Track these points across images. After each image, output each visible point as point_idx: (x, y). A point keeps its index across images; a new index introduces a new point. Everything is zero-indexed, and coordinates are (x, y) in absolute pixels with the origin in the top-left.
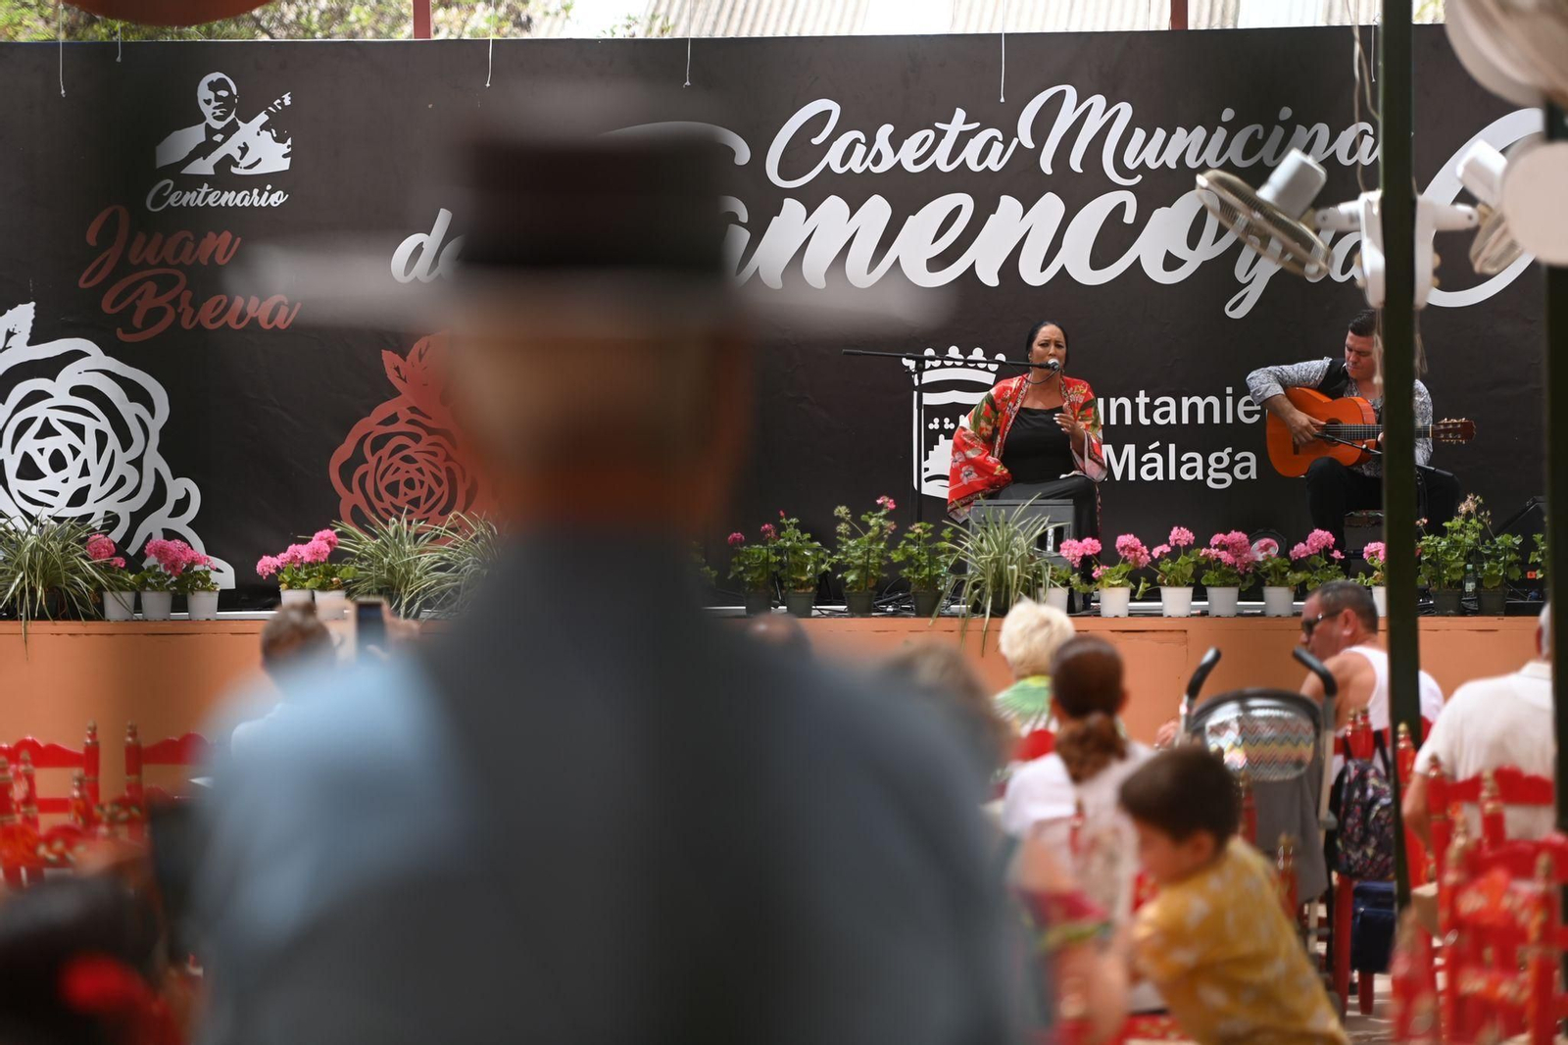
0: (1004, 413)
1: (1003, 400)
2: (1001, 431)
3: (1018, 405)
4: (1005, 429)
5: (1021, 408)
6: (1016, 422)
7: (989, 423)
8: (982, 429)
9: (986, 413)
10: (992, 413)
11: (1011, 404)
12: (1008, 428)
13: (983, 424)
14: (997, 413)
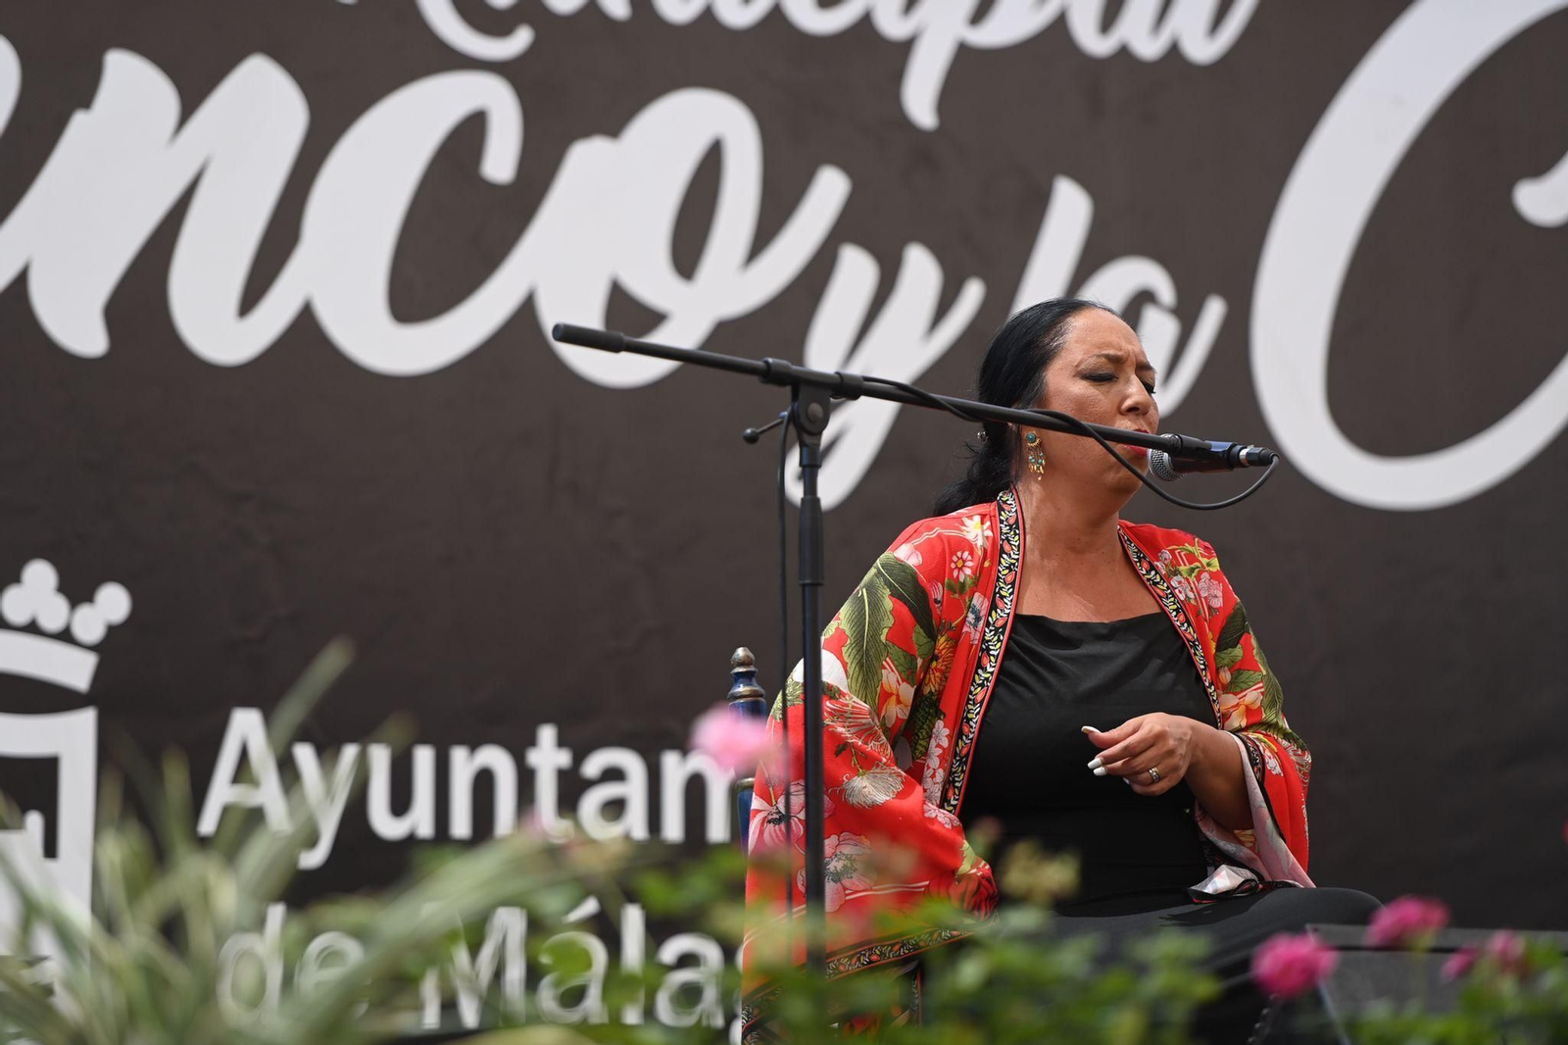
0: (956, 636)
1: (952, 589)
2: (949, 705)
3: (1007, 609)
4: (965, 698)
5: (1018, 618)
6: (1014, 667)
7: (909, 675)
8: (886, 695)
9: (899, 635)
10: (918, 635)
11: (979, 601)
12: (980, 694)
13: (890, 677)
14: (932, 635)
